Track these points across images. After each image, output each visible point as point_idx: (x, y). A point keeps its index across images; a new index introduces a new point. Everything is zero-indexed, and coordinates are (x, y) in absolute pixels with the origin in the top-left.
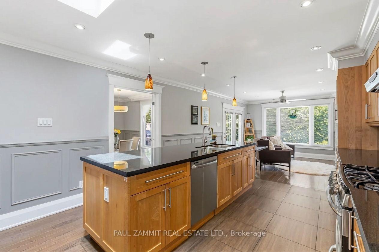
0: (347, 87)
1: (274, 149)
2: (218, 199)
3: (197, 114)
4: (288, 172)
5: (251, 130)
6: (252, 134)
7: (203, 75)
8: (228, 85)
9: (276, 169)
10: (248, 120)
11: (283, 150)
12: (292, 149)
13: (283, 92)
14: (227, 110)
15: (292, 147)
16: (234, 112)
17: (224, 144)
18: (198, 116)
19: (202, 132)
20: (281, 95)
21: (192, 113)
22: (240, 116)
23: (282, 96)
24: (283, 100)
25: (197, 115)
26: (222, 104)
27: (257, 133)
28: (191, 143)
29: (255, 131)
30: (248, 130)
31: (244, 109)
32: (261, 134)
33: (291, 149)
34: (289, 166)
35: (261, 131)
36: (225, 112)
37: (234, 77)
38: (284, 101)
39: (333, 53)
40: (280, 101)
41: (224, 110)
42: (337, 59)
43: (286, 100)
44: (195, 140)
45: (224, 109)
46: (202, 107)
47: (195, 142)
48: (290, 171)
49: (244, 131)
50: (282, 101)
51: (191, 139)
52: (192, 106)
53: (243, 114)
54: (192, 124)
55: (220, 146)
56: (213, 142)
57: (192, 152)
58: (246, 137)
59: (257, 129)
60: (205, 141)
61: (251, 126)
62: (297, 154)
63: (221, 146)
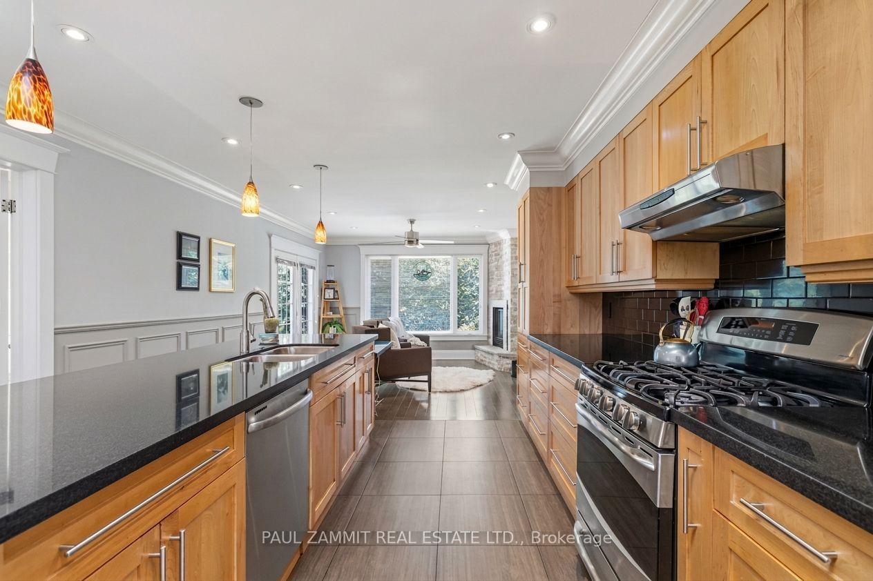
0: (542, 221)
1: (399, 348)
2: (313, 503)
3: (198, 260)
4: (427, 392)
5: (336, 306)
6: (338, 316)
7: (232, 142)
8: (296, 187)
9: (403, 391)
10: (327, 282)
11: (412, 347)
12: (425, 345)
13: (412, 222)
14: (282, 256)
15: (425, 339)
16: (298, 260)
17: (303, 342)
18: (198, 266)
19: (239, 311)
20: (407, 228)
21: (179, 255)
22: (310, 272)
23: (409, 230)
24: (412, 240)
25: (195, 263)
26: (270, 237)
27: (350, 312)
28: (174, 350)
29: (344, 308)
30: (330, 306)
31: (320, 254)
32: (358, 317)
33: (422, 343)
34: (429, 381)
35: (359, 308)
36: (277, 259)
37: (321, 167)
38: (415, 242)
39: (524, 154)
40: (407, 242)
41: (274, 254)
42: (529, 168)
43: (417, 240)
44: (190, 337)
45: (273, 250)
46: (214, 241)
47: (191, 347)
48: (430, 390)
49: (320, 308)
50: (410, 242)
51: (178, 336)
52: (180, 236)
53: (317, 268)
54: (179, 287)
55: (292, 348)
56: (270, 338)
57: (179, 378)
58: (325, 325)
59: (348, 305)
60: (251, 338)
61: (336, 297)
62: (436, 355)
63: (296, 350)
